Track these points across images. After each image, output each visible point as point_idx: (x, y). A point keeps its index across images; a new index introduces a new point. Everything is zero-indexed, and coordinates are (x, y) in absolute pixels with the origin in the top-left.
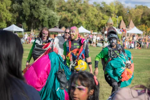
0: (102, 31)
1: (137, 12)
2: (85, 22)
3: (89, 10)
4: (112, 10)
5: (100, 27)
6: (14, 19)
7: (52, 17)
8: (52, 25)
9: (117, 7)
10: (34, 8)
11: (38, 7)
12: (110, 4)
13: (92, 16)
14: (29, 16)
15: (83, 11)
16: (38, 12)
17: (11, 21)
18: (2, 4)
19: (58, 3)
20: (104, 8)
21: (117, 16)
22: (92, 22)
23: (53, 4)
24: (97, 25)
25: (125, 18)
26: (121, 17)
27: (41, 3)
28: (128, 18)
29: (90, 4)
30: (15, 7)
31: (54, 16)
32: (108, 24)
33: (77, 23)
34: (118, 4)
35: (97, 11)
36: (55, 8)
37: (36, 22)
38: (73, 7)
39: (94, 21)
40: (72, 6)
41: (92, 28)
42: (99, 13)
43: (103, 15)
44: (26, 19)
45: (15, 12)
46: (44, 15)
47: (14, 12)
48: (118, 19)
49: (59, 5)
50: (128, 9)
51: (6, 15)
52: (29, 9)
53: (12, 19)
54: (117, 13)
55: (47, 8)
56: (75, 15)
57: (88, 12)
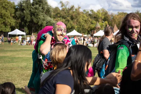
0: (91, 34)
1: (120, 18)
2: (77, 27)
3: (80, 17)
4: (99, 16)
5: (89, 30)
6: (17, 24)
7: (50, 22)
9: (103, 14)
10: (34, 15)
11: (38, 14)
12: (98, 12)
13: (83, 21)
14: (30, 22)
15: (75, 17)
16: (37, 19)
17: (14, 26)
18: (6, 11)
19: (54, 11)
20: (92, 14)
21: (104, 21)
22: (83, 26)
23: (51, 12)
24: (87, 28)
25: (109, 22)
26: (106, 22)
27: (40, 11)
28: (112, 23)
29: (81, 11)
30: (18, 14)
31: (51, 21)
32: (96, 28)
33: (70, 27)
34: (104, 11)
35: (87, 17)
36: (52, 15)
37: (36, 27)
38: (67, 14)
39: (84, 25)
40: (65, 13)
41: (83, 32)
42: (88, 19)
43: (92, 20)
44: (27, 24)
45: (18, 19)
46: (42, 21)
47: (17, 19)
48: (104, 24)
49: (55, 12)
50: (112, 15)
51: (10, 21)
52: (30, 16)
53: (15, 24)
54: (104, 19)
55: (45, 15)
56: (68, 21)
57: (79, 18)
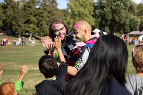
6: (97, 24)
7: (133, 20)
8: (134, 28)
10: (116, 13)
11: (119, 12)
14: (111, 20)
16: (119, 17)
17: (94, 26)
18: (85, 10)
23: (134, 9)
27: (122, 8)
30: (98, 13)
31: (135, 20)
36: (136, 12)
44: (108, 23)
45: (98, 17)
46: (125, 19)
47: (96, 17)
49: (139, 9)
52: (111, 14)
53: (95, 24)
55: (128, 13)
